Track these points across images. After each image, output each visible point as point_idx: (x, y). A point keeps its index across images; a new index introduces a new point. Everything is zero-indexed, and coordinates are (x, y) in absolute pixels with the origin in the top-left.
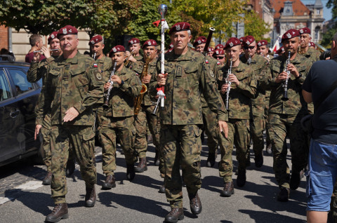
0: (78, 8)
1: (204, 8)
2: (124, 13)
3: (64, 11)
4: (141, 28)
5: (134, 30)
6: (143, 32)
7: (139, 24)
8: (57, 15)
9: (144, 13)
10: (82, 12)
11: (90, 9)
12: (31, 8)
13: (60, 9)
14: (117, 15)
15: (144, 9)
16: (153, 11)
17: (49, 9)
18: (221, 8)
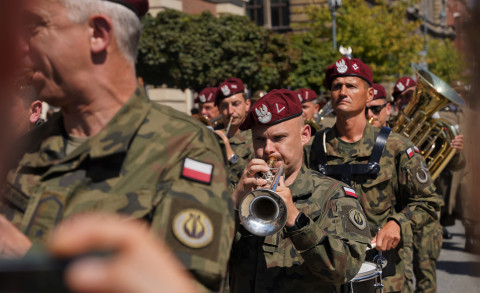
0: (243, 68)
1: (375, 48)
2: (285, 66)
3: (231, 72)
4: (302, 78)
5: (294, 81)
6: (304, 83)
7: (300, 75)
8: (224, 76)
9: (305, 62)
10: (247, 72)
11: (254, 68)
12: (200, 71)
13: (227, 71)
14: (278, 68)
15: (305, 57)
16: (314, 59)
17: (217, 71)
18: (395, 47)
